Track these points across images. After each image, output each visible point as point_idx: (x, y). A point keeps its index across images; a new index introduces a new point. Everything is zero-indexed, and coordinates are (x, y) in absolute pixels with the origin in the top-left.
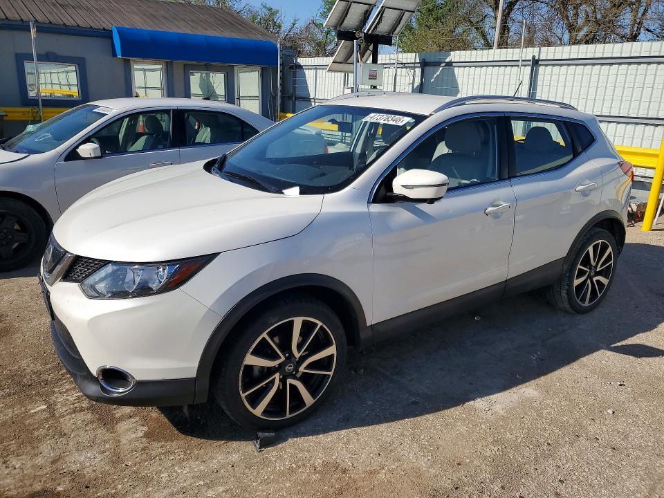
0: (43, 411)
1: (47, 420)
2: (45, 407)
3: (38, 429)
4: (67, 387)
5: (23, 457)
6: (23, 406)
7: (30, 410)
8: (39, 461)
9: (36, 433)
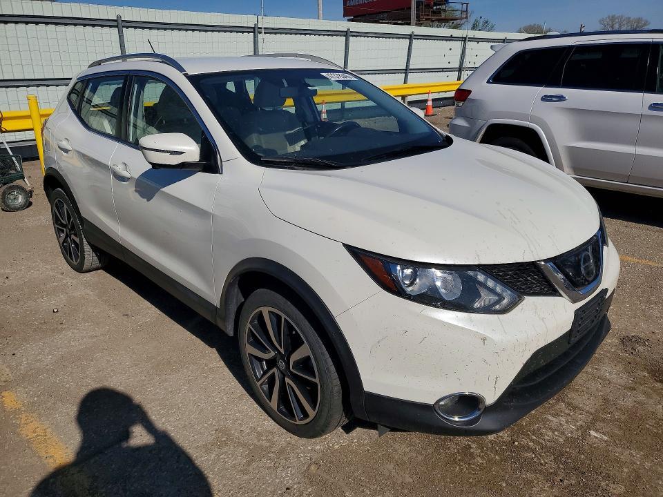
0: (597, 430)
1: (603, 420)
2: (592, 432)
3: (617, 420)
4: (550, 433)
5: (651, 409)
6: (608, 451)
7: (606, 441)
8: (642, 398)
9: (623, 417)
